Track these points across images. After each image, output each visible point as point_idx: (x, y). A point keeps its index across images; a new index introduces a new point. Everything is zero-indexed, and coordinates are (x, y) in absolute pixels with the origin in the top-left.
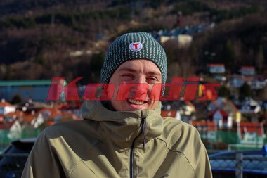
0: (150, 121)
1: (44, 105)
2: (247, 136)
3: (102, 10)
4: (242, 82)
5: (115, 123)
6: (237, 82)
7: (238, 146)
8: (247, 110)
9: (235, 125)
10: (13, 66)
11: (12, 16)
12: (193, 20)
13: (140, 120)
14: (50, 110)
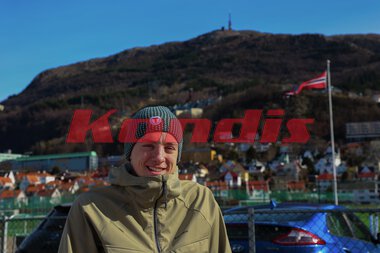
0: (170, 184)
1: (79, 174)
2: (255, 193)
3: (124, 90)
4: (248, 147)
5: (139, 187)
6: (244, 147)
7: (248, 201)
8: (253, 171)
9: (243, 183)
10: (50, 142)
11: (48, 99)
12: (203, 95)
13: (161, 184)
14: (85, 178)
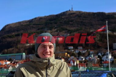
1: (19, 61)
2: (81, 68)
3: (35, 31)
4: (79, 51)
6: (77, 51)
7: (78, 71)
8: (80, 60)
9: (77, 64)
10: (9, 50)
11: (8, 34)
12: (63, 33)
13: (48, 61)
14: (20, 62)
